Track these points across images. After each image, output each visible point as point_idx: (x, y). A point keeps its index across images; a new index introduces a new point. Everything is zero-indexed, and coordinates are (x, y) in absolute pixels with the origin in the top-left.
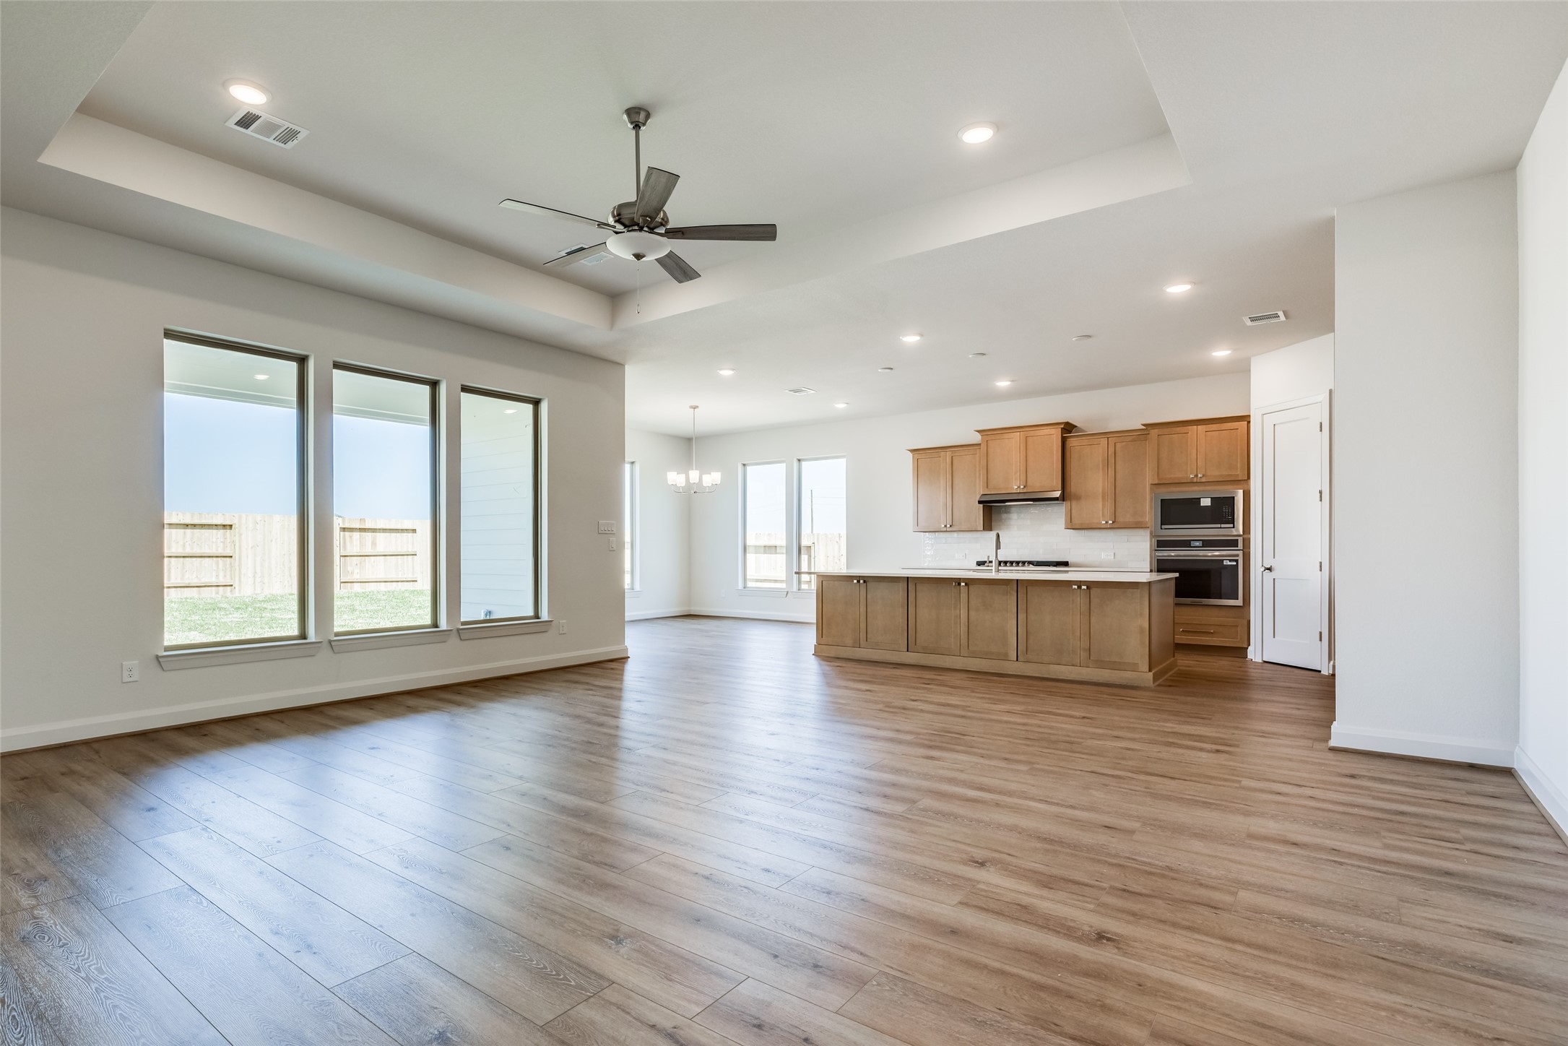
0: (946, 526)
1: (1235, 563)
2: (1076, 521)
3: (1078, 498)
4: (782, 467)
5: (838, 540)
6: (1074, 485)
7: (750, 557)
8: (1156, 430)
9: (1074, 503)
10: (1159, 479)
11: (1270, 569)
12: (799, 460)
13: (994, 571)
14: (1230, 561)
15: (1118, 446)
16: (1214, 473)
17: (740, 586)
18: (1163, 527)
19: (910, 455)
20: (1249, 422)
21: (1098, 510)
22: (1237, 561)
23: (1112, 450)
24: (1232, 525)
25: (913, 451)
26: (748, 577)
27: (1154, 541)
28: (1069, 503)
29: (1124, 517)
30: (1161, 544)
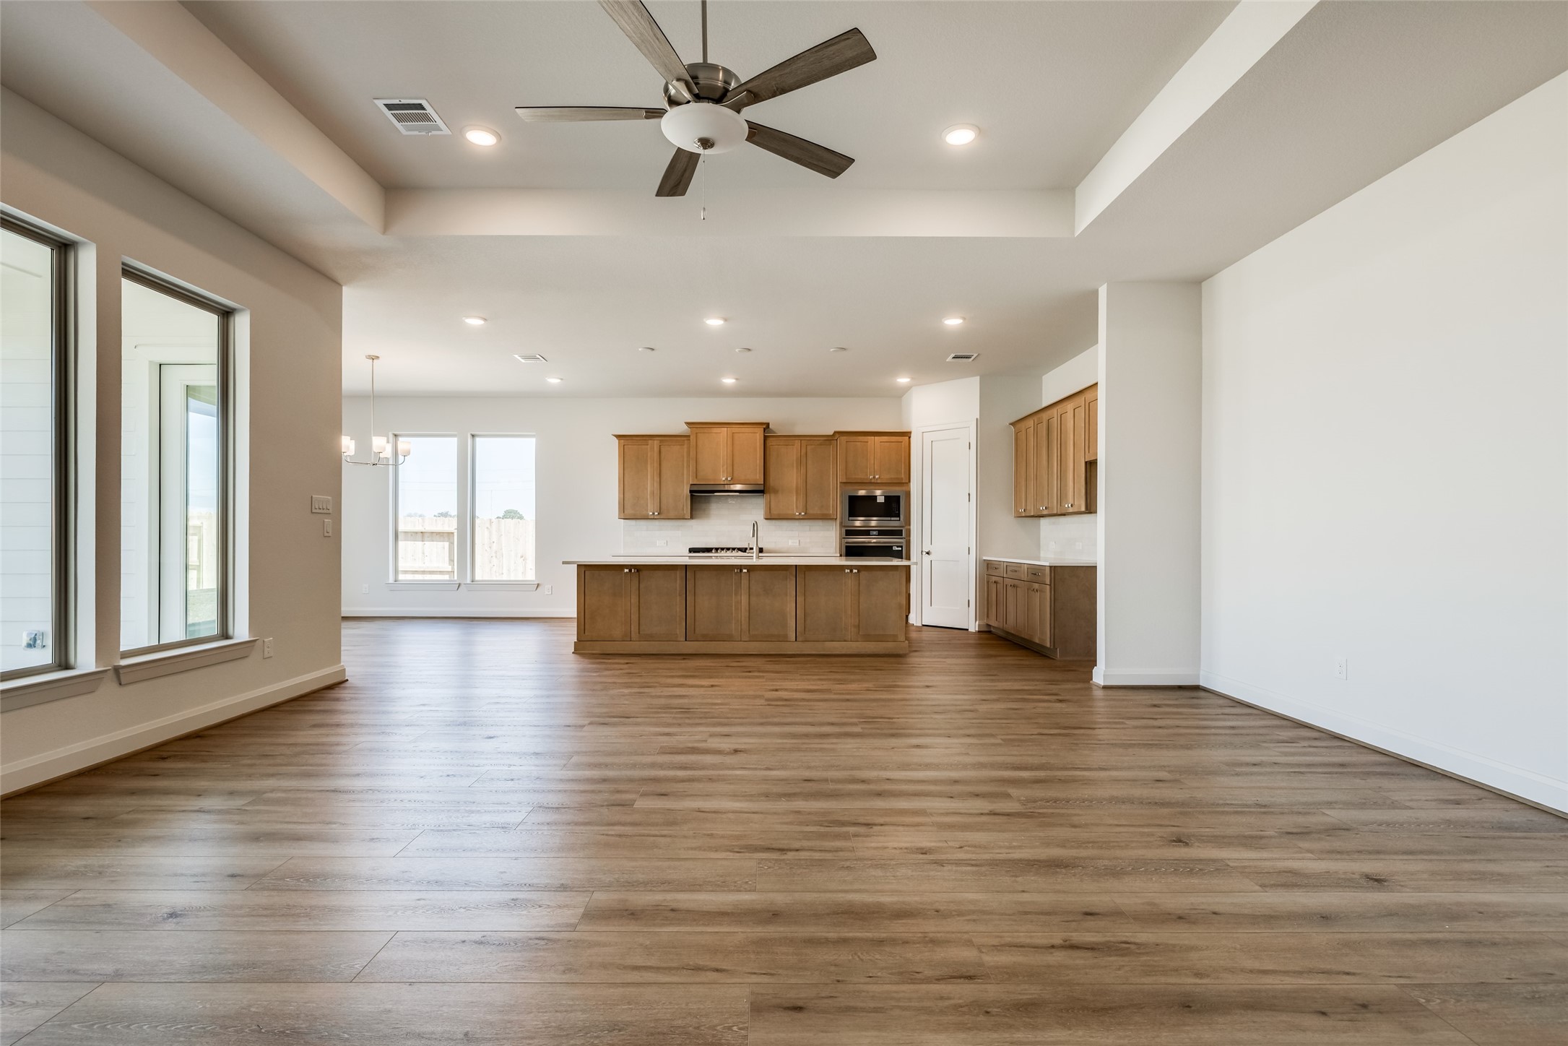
0: (653, 514)
1: (900, 549)
2: (775, 512)
3: (776, 491)
4: (453, 442)
5: (488, 526)
6: (772, 481)
7: (401, 544)
8: (845, 437)
9: (772, 496)
10: (846, 478)
11: (928, 553)
12: (473, 436)
13: (755, 557)
14: (898, 547)
15: (809, 448)
16: (886, 477)
17: (391, 580)
18: (850, 518)
19: (616, 441)
20: (910, 437)
21: (792, 503)
22: (902, 547)
23: (803, 451)
24: (898, 519)
25: (618, 437)
26: (400, 569)
27: (844, 530)
28: (768, 495)
29: (814, 510)
30: (850, 533)
